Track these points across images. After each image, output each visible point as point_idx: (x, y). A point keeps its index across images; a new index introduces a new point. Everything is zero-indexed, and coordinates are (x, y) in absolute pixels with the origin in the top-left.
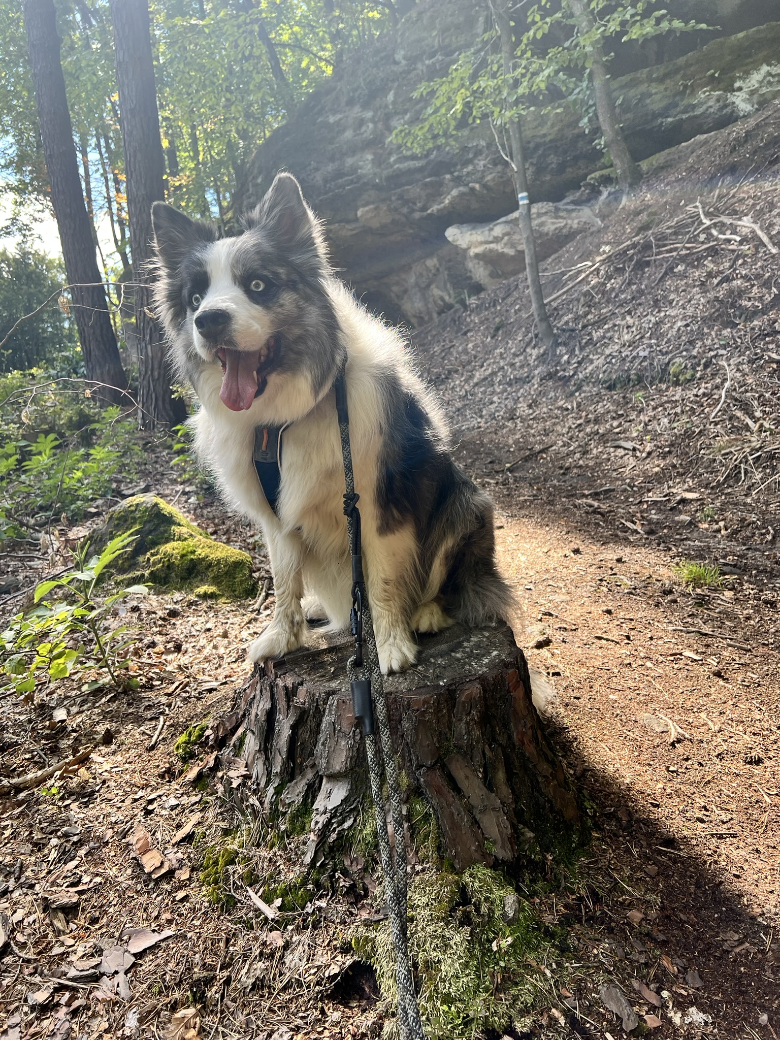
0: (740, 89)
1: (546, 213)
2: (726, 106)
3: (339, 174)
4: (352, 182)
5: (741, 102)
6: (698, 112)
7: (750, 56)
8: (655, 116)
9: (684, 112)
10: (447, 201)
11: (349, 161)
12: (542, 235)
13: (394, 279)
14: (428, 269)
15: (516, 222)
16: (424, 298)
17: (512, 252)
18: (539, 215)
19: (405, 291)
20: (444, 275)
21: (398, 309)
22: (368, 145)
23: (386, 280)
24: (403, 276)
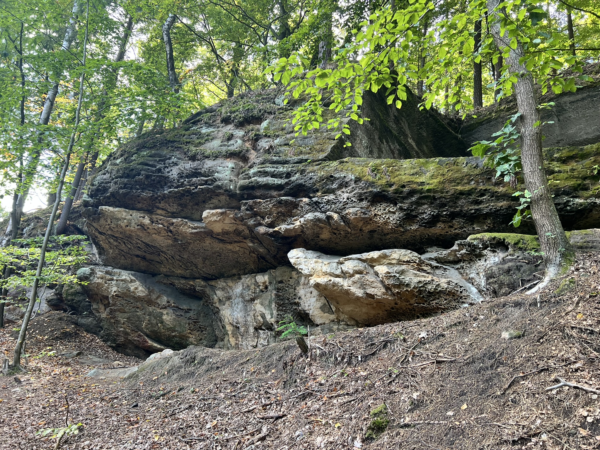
1: (408, 262)
3: (196, 173)
4: (206, 183)
10: (298, 223)
11: (209, 164)
12: (401, 285)
13: (221, 283)
14: (257, 284)
15: (372, 263)
16: (245, 310)
17: (359, 293)
18: (400, 262)
19: (229, 298)
20: (272, 294)
21: (217, 312)
22: (231, 155)
23: (213, 283)
24: (230, 284)
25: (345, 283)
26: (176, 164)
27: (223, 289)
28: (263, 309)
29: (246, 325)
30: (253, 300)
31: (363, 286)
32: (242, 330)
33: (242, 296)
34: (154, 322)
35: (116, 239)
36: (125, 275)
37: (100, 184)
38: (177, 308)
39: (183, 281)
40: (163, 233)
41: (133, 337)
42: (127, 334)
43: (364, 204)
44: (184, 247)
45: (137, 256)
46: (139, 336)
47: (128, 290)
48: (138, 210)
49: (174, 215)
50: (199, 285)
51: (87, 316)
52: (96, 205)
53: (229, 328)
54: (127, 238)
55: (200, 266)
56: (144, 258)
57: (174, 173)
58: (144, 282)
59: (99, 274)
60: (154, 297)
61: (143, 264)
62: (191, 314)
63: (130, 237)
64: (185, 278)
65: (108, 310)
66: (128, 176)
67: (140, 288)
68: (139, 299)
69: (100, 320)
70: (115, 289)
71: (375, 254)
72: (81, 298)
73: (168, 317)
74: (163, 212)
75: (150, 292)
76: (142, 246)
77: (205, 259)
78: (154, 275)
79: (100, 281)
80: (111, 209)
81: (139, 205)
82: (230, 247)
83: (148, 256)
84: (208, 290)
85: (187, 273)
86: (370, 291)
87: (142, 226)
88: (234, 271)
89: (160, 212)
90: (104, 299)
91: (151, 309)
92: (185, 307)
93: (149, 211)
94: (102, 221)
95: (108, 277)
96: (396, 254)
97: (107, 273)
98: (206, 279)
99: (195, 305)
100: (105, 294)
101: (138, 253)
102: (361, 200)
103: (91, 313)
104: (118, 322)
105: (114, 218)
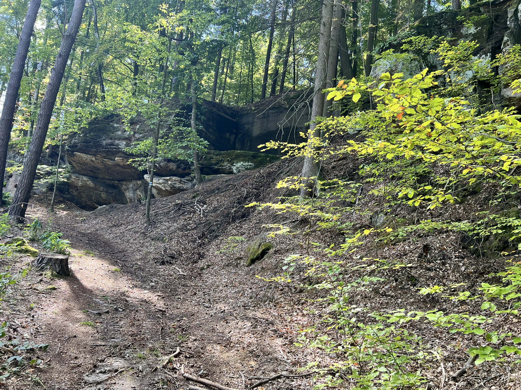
0: (235, 166)
1: (177, 180)
2: (231, 169)
3: (112, 144)
4: (116, 148)
5: (234, 169)
6: (224, 168)
7: (239, 158)
8: (213, 164)
9: (220, 166)
11: (117, 142)
12: (174, 187)
13: (124, 183)
14: (137, 184)
15: (167, 180)
16: (134, 193)
17: (164, 189)
18: (175, 181)
19: (128, 189)
20: (142, 188)
21: (124, 194)
22: (125, 139)
23: (121, 182)
24: (128, 183)
25: (160, 186)
26: (104, 140)
27: (125, 185)
28: (140, 193)
29: (134, 199)
30: (136, 190)
31: (165, 187)
32: (133, 200)
33: (132, 188)
34: (98, 197)
35: (81, 164)
36: (85, 178)
37: (74, 143)
38: (107, 192)
39: (109, 181)
40: (101, 163)
41: (89, 203)
42: (86, 202)
43: (166, 162)
44: (109, 169)
45: (90, 170)
46: (91, 203)
47: (87, 184)
48: (90, 154)
49: (105, 157)
50: (116, 183)
51: (67, 194)
52: (72, 152)
53: (128, 200)
54: (85, 164)
55: (116, 176)
56: (92, 171)
57: (104, 143)
58: (93, 181)
59: (73, 177)
60: (97, 187)
61: (92, 174)
62: (113, 194)
63: (86, 164)
64: (110, 180)
65: (77, 192)
66: (86, 143)
67: (92, 184)
68: (91, 188)
69: (74, 196)
70: (80, 183)
71: (168, 178)
72: (64, 186)
73: (103, 195)
74: (100, 156)
75: (95, 185)
76: (92, 167)
77: (118, 173)
78: (97, 178)
79: (74, 180)
80: (79, 153)
81: (91, 153)
82: (126, 170)
83: (94, 171)
84: (119, 185)
85: (111, 178)
86: (167, 188)
87: (92, 161)
88: (130, 178)
89: (99, 156)
90: (76, 188)
91: (96, 192)
92: (110, 192)
93: (95, 155)
94: (75, 157)
95: (77, 179)
96: (174, 178)
97: (77, 177)
98: (118, 181)
99: (114, 191)
100: (76, 185)
101: (90, 169)
102: (165, 161)
103: (69, 193)
104: (82, 197)
105: (80, 157)
